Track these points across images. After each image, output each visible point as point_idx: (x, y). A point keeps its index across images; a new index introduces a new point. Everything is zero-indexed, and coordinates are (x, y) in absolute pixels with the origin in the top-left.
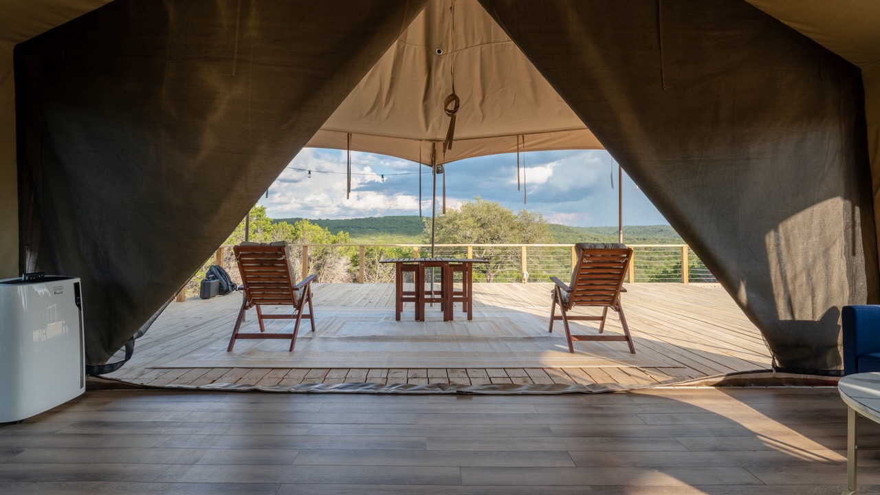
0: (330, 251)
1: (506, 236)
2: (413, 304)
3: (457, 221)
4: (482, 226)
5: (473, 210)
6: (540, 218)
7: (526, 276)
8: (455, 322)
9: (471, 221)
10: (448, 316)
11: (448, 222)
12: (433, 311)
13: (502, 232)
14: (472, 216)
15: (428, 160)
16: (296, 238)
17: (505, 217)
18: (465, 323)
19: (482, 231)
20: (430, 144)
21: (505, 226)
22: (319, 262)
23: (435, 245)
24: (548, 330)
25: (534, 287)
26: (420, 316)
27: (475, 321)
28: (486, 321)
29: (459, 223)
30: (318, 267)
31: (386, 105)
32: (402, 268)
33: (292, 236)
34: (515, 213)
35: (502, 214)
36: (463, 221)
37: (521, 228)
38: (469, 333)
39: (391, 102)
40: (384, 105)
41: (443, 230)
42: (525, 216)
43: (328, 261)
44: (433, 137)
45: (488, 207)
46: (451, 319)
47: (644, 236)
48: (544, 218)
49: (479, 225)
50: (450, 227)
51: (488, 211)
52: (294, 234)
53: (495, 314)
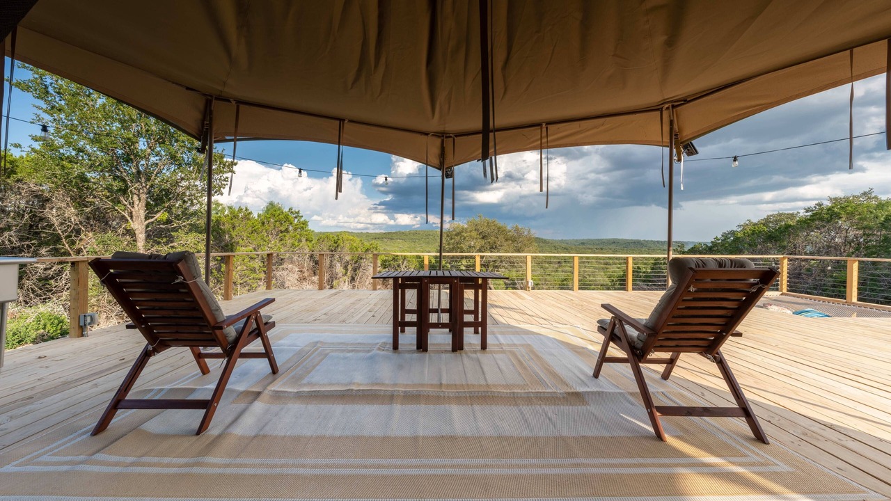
0: (364, 257)
1: (501, 246)
2: (415, 329)
3: (463, 234)
4: (483, 238)
5: (476, 225)
6: (529, 232)
7: (531, 283)
8: (466, 353)
9: (474, 234)
10: (457, 345)
11: (456, 235)
12: (440, 338)
13: (499, 243)
14: (476, 230)
15: (436, 161)
16: (338, 246)
17: (501, 231)
18: (479, 355)
19: (483, 242)
20: (438, 141)
21: (501, 238)
22: (356, 265)
23: (443, 254)
24: (591, 373)
25: (539, 296)
26: (422, 345)
27: (491, 352)
28: (504, 352)
29: (465, 235)
30: (355, 270)
31: (376, 66)
32: (401, 285)
33: (335, 245)
34: (509, 228)
35: (499, 228)
36: (468, 234)
37: (514, 240)
38: (486, 380)
39: (383, 61)
40: (373, 68)
41: (453, 240)
42: (517, 230)
43: (363, 264)
44: (440, 129)
45: (488, 223)
46: (461, 348)
47: (601, 247)
48: (533, 231)
49: (481, 237)
50: (458, 238)
51: (488, 226)
52: (336, 243)
53: (512, 337)
